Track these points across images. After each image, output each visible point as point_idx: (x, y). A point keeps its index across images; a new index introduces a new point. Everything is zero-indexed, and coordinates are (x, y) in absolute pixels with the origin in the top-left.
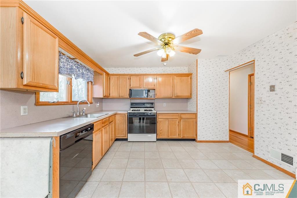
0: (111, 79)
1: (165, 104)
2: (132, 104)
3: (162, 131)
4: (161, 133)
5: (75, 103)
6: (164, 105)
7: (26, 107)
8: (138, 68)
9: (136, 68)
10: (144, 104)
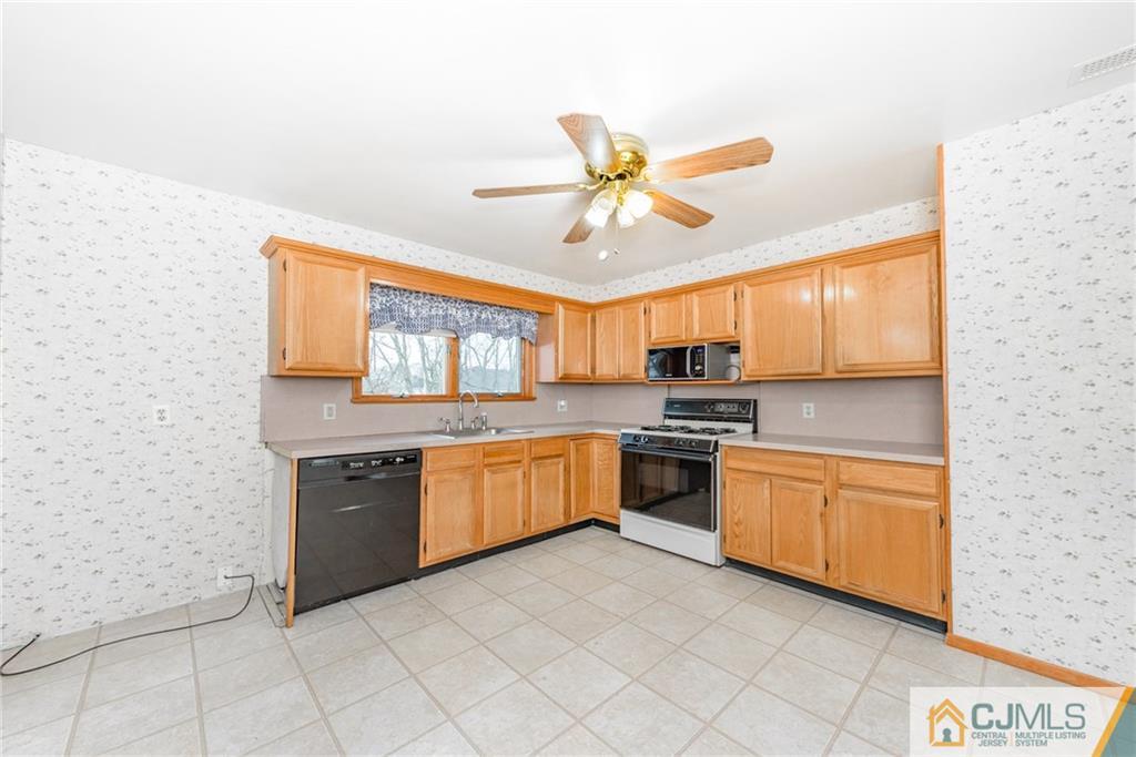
0: (597, 319)
1: (812, 405)
2: (670, 403)
3: (742, 527)
4: (737, 536)
5: (467, 398)
6: (805, 410)
7: (334, 406)
8: (693, 263)
9: (687, 264)
10: (714, 402)
